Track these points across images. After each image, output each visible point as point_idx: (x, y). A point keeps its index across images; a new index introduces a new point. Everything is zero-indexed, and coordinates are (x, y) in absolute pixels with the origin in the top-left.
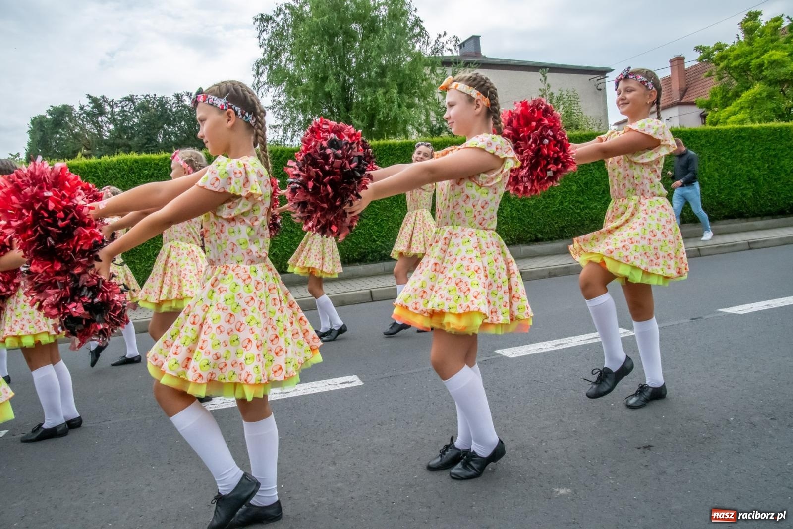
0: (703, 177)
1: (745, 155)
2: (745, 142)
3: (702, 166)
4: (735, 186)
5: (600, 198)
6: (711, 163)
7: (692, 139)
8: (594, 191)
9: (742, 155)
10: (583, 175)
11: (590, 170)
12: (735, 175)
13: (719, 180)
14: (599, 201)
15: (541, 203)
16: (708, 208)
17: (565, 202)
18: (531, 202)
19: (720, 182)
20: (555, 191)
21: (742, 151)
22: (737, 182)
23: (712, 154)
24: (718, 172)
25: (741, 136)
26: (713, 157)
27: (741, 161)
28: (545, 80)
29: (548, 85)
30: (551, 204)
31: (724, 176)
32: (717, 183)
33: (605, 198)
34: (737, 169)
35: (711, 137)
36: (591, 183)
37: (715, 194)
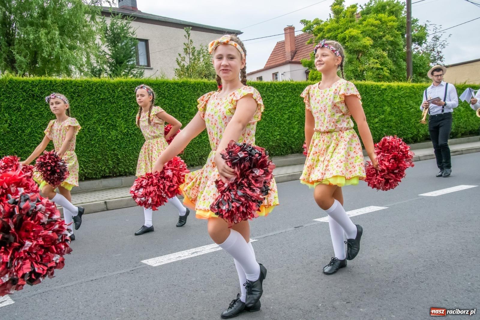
7: (297, 90)
17: (203, 136)
28: (189, 36)
29: (191, 41)
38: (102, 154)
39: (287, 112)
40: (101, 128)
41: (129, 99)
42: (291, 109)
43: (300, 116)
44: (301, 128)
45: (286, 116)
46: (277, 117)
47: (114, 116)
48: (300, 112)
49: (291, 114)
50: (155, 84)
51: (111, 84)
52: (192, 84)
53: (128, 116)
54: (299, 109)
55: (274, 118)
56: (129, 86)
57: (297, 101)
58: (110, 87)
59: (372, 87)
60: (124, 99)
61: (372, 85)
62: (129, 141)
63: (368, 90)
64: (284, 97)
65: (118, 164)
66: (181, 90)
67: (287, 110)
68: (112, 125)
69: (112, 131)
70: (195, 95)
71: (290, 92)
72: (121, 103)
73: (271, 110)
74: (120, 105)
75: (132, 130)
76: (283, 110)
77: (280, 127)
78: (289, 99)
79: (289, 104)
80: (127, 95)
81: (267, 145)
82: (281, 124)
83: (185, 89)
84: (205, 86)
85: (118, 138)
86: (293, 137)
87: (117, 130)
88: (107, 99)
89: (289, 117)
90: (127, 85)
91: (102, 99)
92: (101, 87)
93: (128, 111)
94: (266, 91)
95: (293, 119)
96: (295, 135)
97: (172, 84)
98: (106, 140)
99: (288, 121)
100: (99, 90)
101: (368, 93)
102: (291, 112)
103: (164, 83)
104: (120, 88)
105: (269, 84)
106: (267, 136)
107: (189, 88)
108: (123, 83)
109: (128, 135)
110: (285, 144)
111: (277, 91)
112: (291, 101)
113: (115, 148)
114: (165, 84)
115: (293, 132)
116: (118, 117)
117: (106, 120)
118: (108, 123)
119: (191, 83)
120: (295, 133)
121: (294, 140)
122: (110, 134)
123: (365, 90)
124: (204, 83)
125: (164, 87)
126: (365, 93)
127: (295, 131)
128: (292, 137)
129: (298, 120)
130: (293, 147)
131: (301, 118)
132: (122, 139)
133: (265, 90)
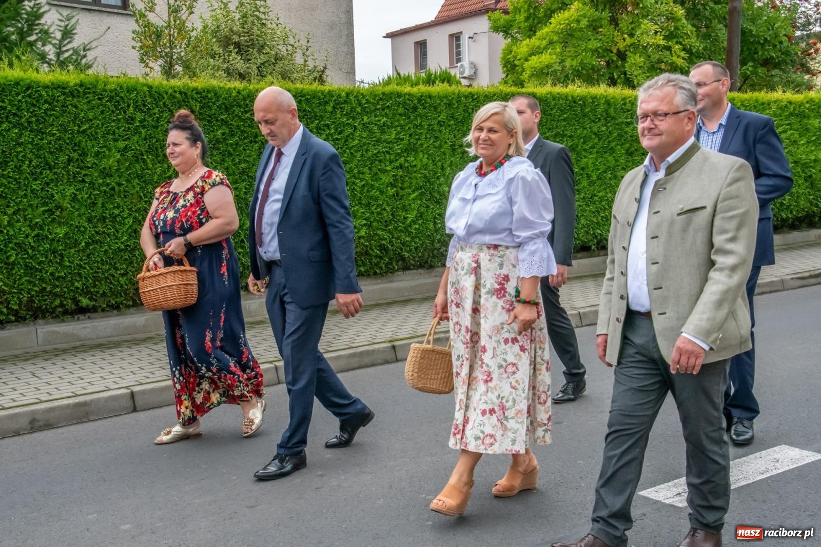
0: (440, 185)
3: (439, 164)
35: (457, 108)
39: (389, 168)
42: (402, 160)
43: (425, 177)
45: (386, 179)
46: (362, 180)
48: (425, 167)
49: (401, 173)
52: (111, 91)
54: (425, 160)
55: (354, 183)
57: (419, 139)
59: (624, 104)
61: (624, 99)
63: (612, 111)
64: (383, 128)
66: (76, 107)
67: (391, 162)
70: (119, 120)
71: (401, 115)
76: (380, 161)
77: (368, 205)
78: (398, 133)
79: (397, 148)
82: (371, 198)
83: (89, 102)
84: (150, 95)
86: (406, 230)
89: (396, 180)
94: (333, 112)
95: (406, 185)
96: (410, 226)
99: (391, 191)
101: (613, 118)
102: (401, 167)
105: (343, 94)
107: (99, 99)
110: (382, 248)
111: (365, 111)
112: (402, 140)
115: (405, 218)
120: (410, 220)
121: (408, 239)
123: (606, 111)
126: (605, 119)
127: (411, 216)
128: (401, 231)
129: (421, 188)
131: (429, 181)
133: (329, 108)
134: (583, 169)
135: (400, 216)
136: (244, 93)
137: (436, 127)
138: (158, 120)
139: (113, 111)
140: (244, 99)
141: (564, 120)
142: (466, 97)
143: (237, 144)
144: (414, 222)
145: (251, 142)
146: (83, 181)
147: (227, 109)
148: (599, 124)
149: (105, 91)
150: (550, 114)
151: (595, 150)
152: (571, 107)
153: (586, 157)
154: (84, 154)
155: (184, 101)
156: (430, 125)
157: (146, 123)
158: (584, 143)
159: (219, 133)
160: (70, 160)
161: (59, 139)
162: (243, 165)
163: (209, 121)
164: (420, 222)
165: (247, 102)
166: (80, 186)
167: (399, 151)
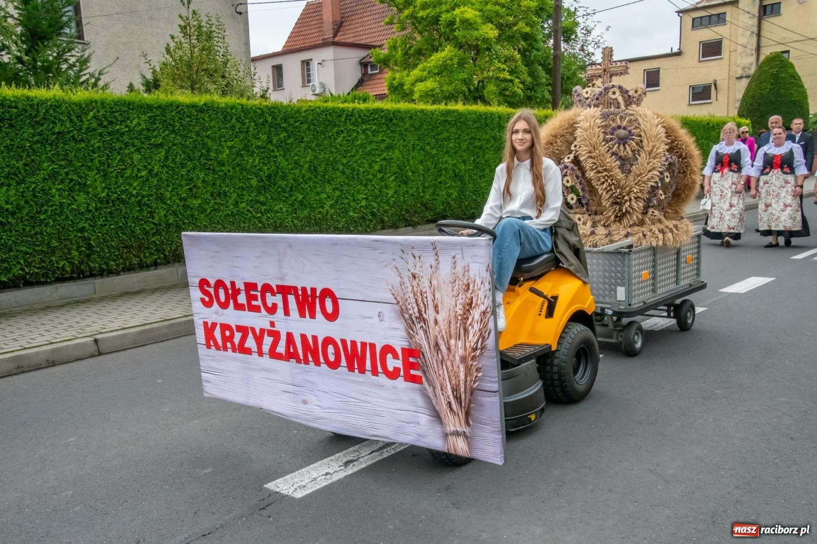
0: (407, 171)
1: (451, 145)
2: (451, 128)
3: (406, 157)
4: (440, 183)
5: (286, 197)
6: (415, 154)
7: (395, 121)
8: (279, 187)
9: (448, 144)
10: (266, 165)
11: (274, 157)
12: (440, 170)
13: (423, 175)
14: (284, 201)
15: (209, 203)
16: (411, 211)
17: (242, 202)
18: (195, 202)
19: (424, 178)
20: (227, 186)
21: (448, 139)
22: (443, 178)
23: (417, 142)
24: (422, 165)
25: (446, 121)
26: (418, 145)
27: (447, 152)
28: (188, 4)
30: (222, 205)
31: (429, 170)
32: (422, 178)
33: (294, 198)
34: (442, 163)
36: (275, 176)
37: (419, 193)
38: (60, 239)
39: (378, 160)
40: (58, 190)
41: (110, 134)
42: (385, 155)
43: (398, 166)
44: (399, 186)
45: (377, 167)
46: (363, 167)
47: (83, 165)
49: (384, 163)
50: (156, 105)
51: (75, 104)
52: (222, 108)
53: (108, 167)
55: (358, 170)
56: (109, 110)
57: (394, 140)
58: (73, 111)
60: (101, 135)
62: (111, 213)
64: (375, 133)
65: (88, 256)
66: (203, 119)
67: (379, 155)
68: (79, 184)
69: (77, 195)
71: (383, 124)
72: (95, 142)
73: (353, 156)
74: (93, 146)
75: (116, 193)
76: (373, 155)
77: (366, 185)
78: (382, 137)
79: (383, 146)
80: (105, 127)
81: (344, 217)
82: (368, 180)
83: (209, 116)
84: (243, 111)
85: (90, 208)
86: (387, 202)
87: (88, 193)
88: (68, 132)
89: (382, 168)
90: (104, 107)
91: (59, 133)
92: (55, 110)
93: (108, 156)
94: (345, 122)
95: (388, 171)
96: (389, 199)
97: (187, 106)
98: (68, 213)
99: (379, 176)
100: (51, 115)
102: (384, 159)
103: (171, 105)
104: (92, 114)
106: (346, 201)
108: (96, 102)
109: (108, 202)
110: (373, 214)
111: (364, 122)
112: (385, 141)
113: (84, 227)
114: (174, 108)
115: (387, 194)
116: (89, 168)
117: (67, 174)
118: (72, 180)
119: (221, 106)
120: (390, 195)
121: (388, 208)
122: (75, 200)
124: (242, 105)
125: (172, 111)
126: (498, 128)
127: (391, 192)
128: (385, 203)
130: (386, 218)
132: (97, 210)
133: (343, 119)
134: (486, 161)
135: (384, 192)
136: (295, 109)
137: (404, 133)
138: (248, 128)
139: (223, 123)
140: (295, 113)
141: (475, 128)
142: (420, 112)
143: (292, 144)
144: (392, 197)
145: (300, 142)
146: (209, 169)
147: (285, 120)
148: (495, 131)
149: (218, 108)
150: (467, 125)
151: (493, 149)
152: (479, 119)
153: (488, 153)
154: (209, 151)
155: (261, 115)
156: (400, 131)
157: (241, 130)
158: (487, 143)
159: (282, 136)
160: (202, 155)
161: (196, 141)
162: (296, 158)
163: (276, 129)
164: (395, 196)
165: (297, 115)
166: (207, 172)
167: (383, 148)
